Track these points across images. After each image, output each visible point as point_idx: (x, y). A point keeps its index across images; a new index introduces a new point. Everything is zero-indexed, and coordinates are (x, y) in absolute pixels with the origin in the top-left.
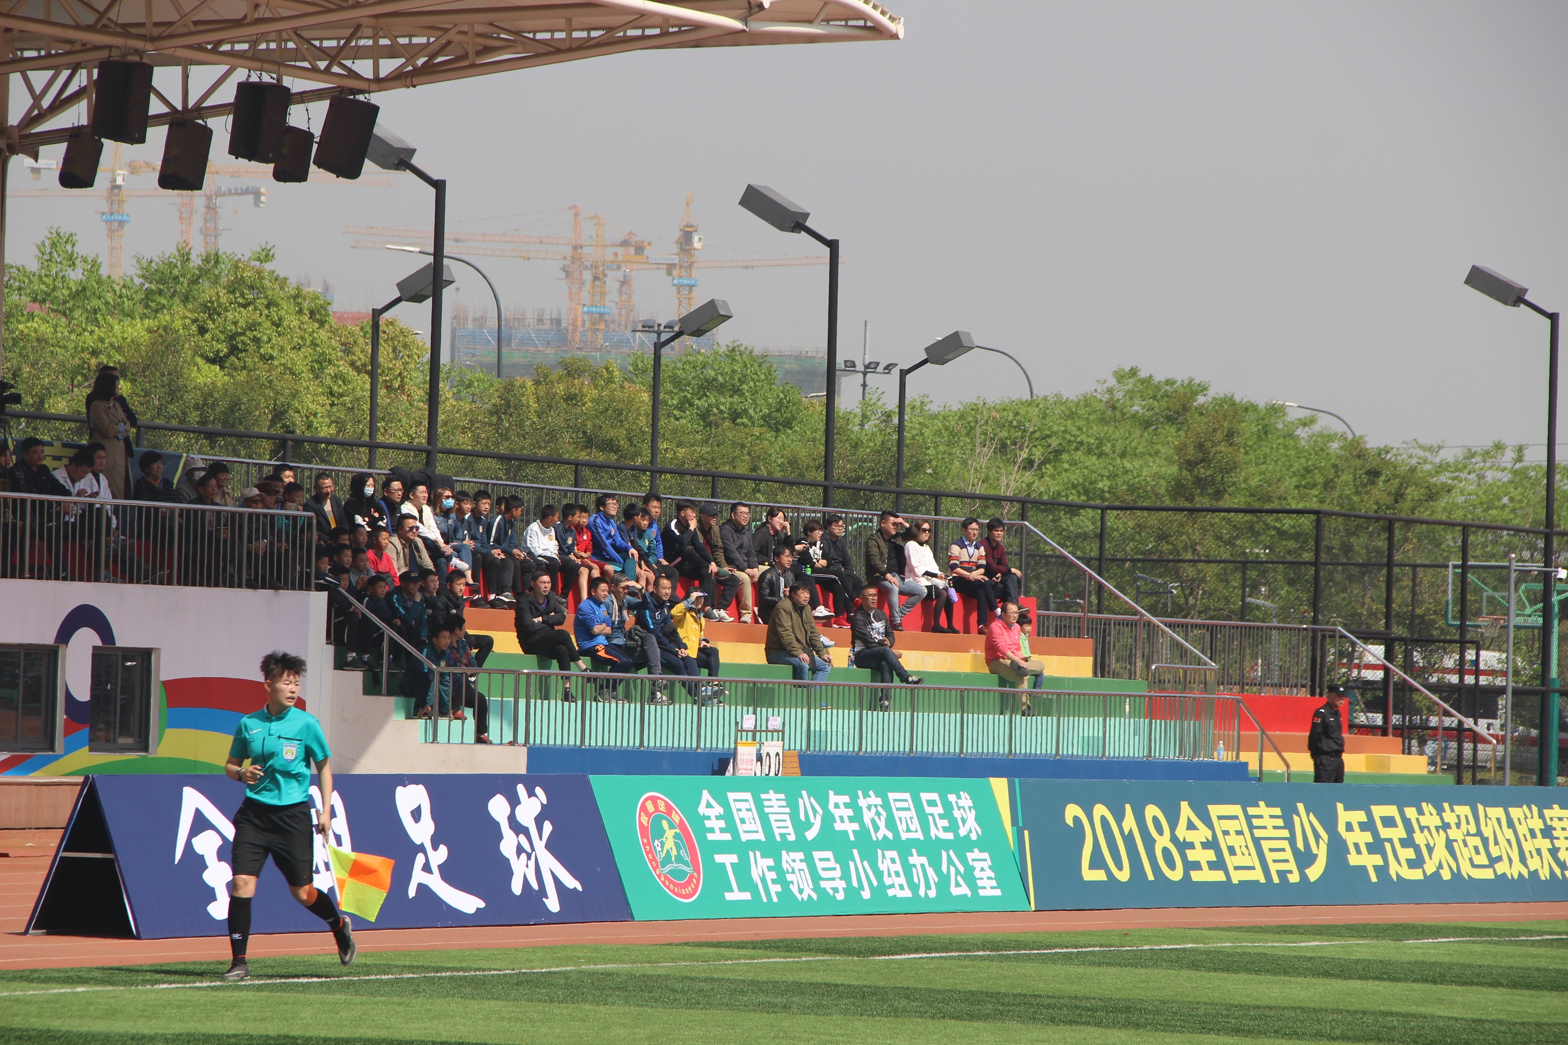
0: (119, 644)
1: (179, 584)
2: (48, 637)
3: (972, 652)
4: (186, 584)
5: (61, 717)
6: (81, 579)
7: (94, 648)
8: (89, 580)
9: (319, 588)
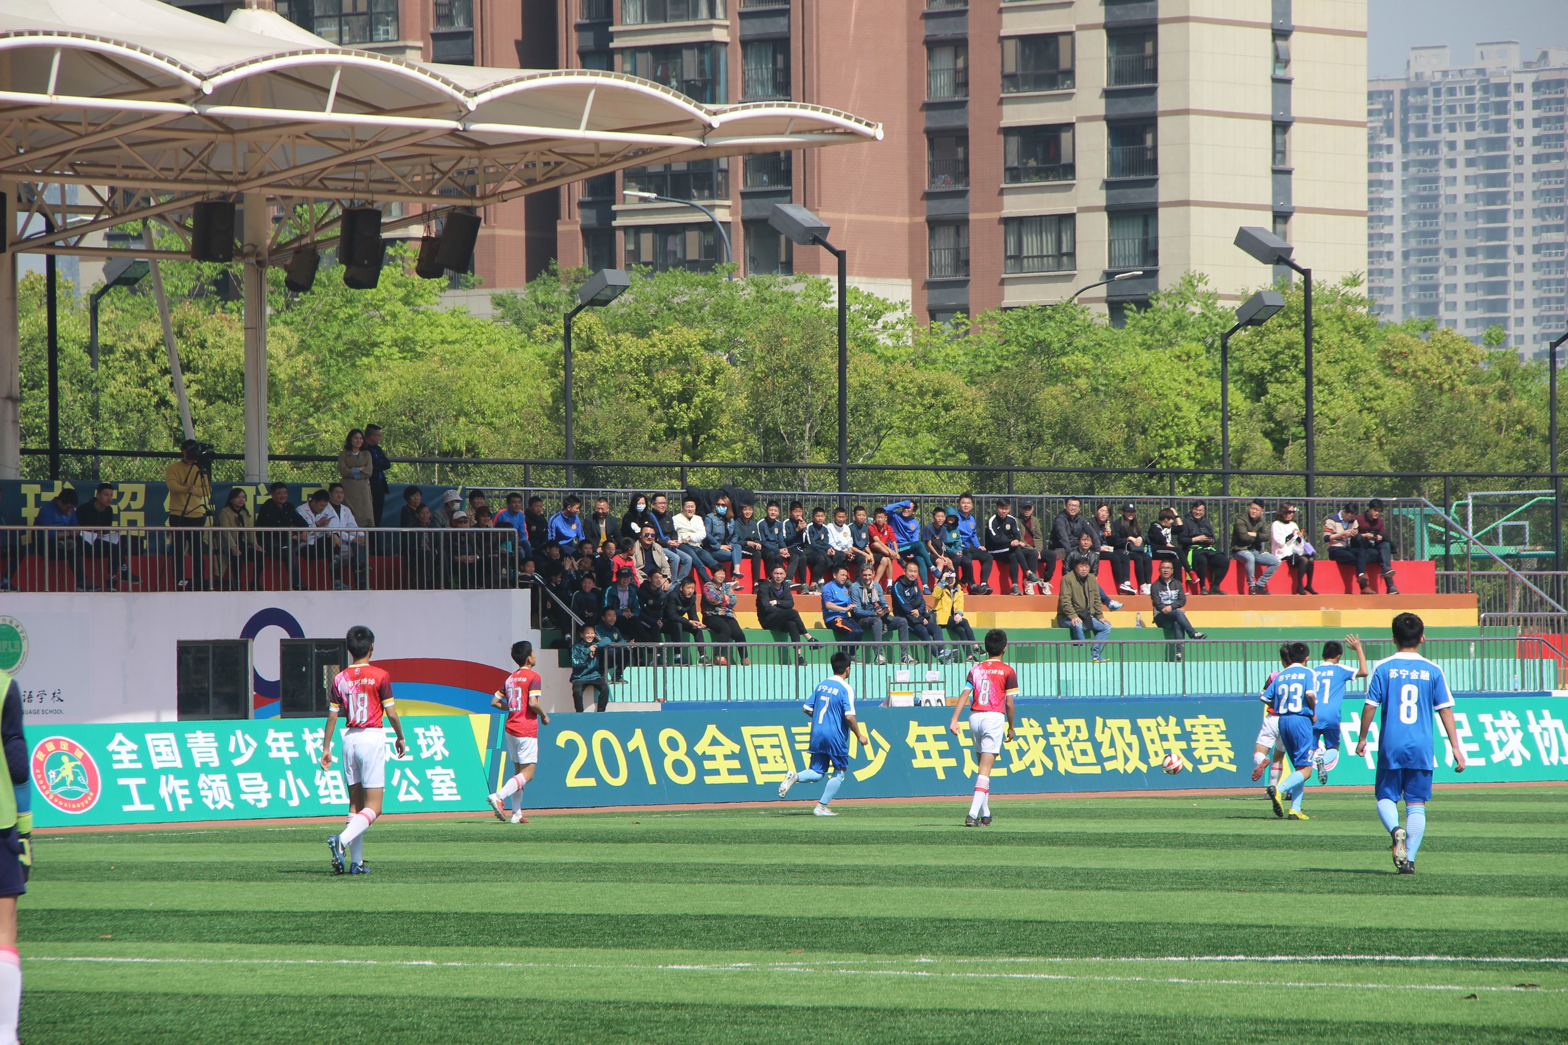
0: (307, 636)
1: (373, 587)
2: (234, 633)
3: (1323, 609)
4: (381, 588)
5: (252, 693)
6: (269, 589)
7: (282, 640)
8: (277, 589)
9: (522, 586)
